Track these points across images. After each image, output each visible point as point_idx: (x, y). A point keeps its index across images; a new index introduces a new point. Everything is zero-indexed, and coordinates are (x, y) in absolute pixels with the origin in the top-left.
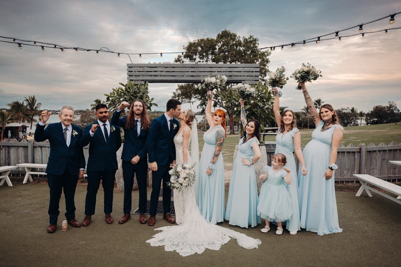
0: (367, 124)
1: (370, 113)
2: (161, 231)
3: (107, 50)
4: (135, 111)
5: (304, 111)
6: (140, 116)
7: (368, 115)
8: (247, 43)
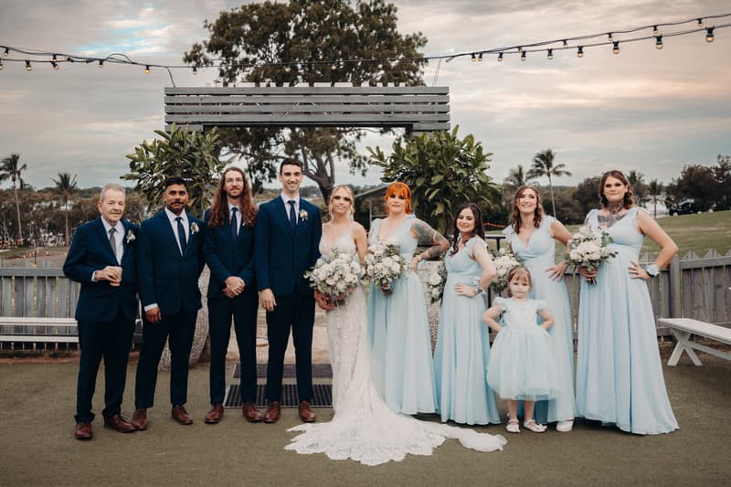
0: (671, 213)
1: (676, 184)
2: (300, 432)
3: (125, 59)
4: (228, 190)
5: (512, 183)
6: (238, 200)
7: (670, 190)
8: (369, 16)
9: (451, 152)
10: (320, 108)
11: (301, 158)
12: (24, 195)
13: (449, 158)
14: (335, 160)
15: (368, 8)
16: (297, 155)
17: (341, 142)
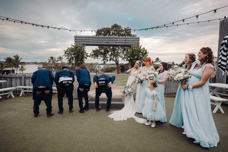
1: (180, 64)
3: (64, 28)
9: (139, 51)
10: (110, 41)
11: (113, 58)
12: (62, 64)
13: (139, 52)
14: (119, 58)
15: (126, 29)
16: (112, 57)
17: (120, 55)
